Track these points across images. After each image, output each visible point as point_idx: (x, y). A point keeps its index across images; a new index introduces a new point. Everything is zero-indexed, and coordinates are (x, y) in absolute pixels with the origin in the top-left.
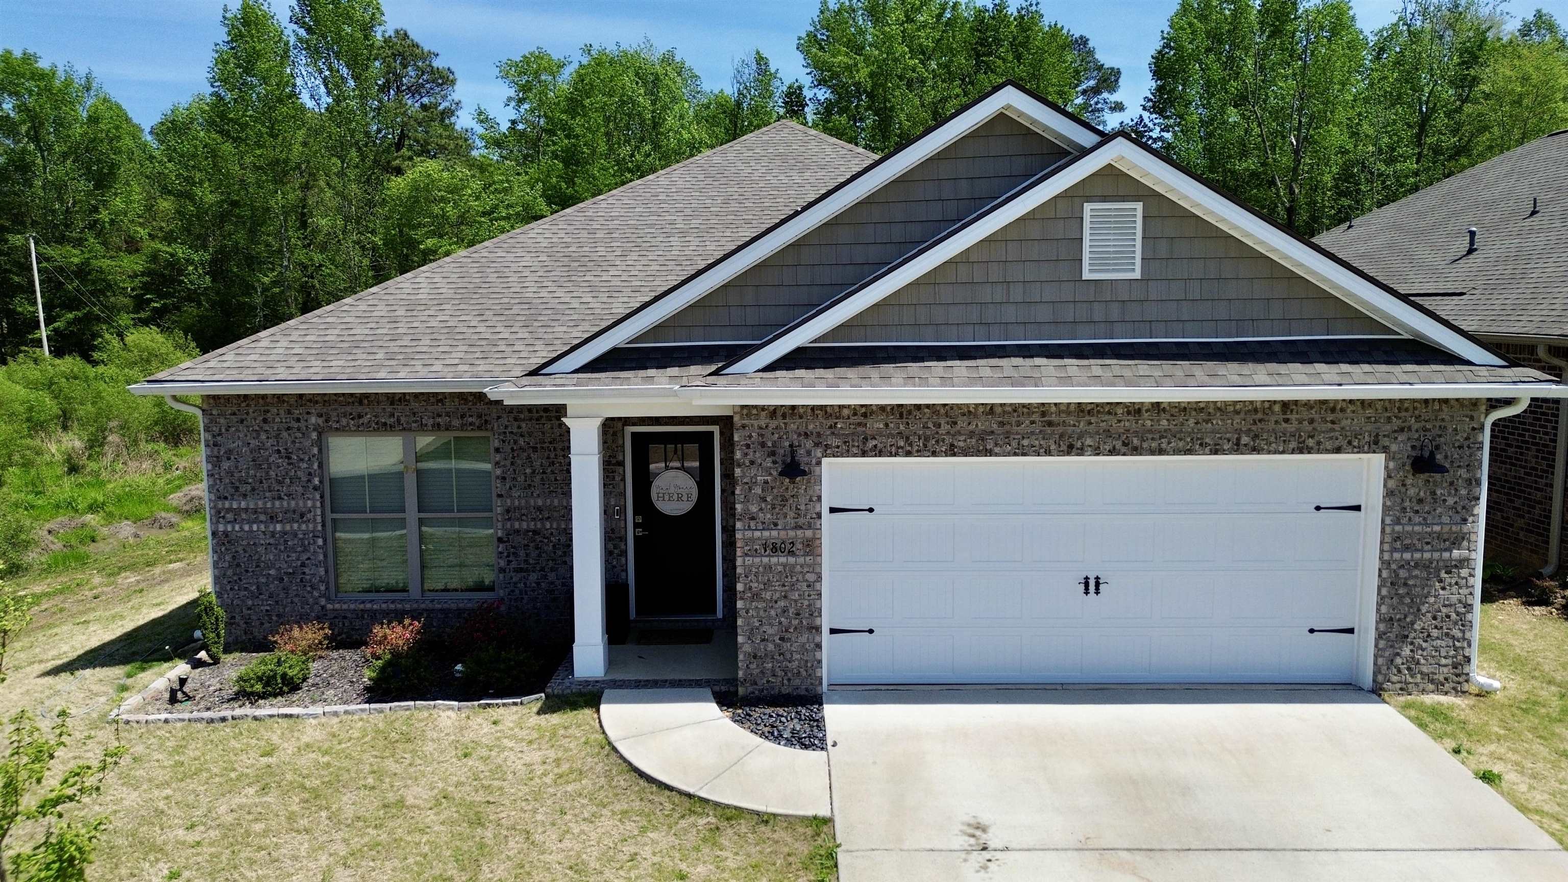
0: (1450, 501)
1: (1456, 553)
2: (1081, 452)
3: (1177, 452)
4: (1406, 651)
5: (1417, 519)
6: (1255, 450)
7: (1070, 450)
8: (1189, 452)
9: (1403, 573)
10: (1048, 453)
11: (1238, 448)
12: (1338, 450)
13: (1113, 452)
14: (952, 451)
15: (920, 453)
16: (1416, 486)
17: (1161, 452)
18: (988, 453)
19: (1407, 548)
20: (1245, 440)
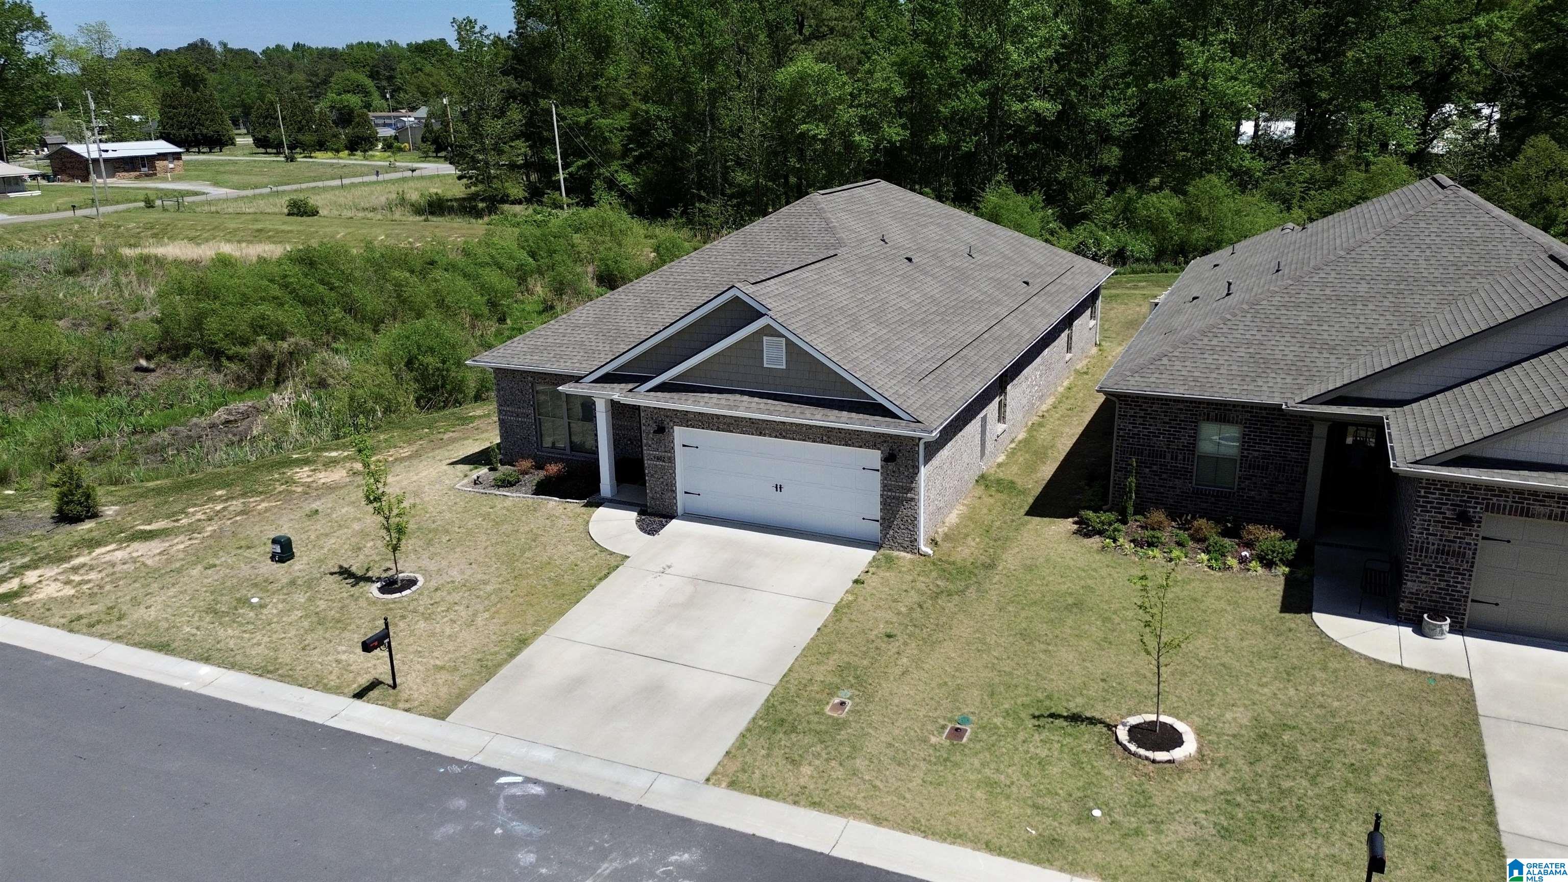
0: (906, 474)
1: (909, 495)
2: (765, 435)
3: (799, 440)
4: (891, 532)
5: (893, 479)
6: (829, 443)
7: (760, 434)
8: (804, 440)
9: (889, 500)
10: (753, 434)
11: (822, 441)
12: (861, 447)
13: (776, 437)
14: (718, 429)
15: (707, 429)
16: (891, 466)
17: (794, 439)
18: (732, 432)
19: (890, 490)
20: (825, 438)
